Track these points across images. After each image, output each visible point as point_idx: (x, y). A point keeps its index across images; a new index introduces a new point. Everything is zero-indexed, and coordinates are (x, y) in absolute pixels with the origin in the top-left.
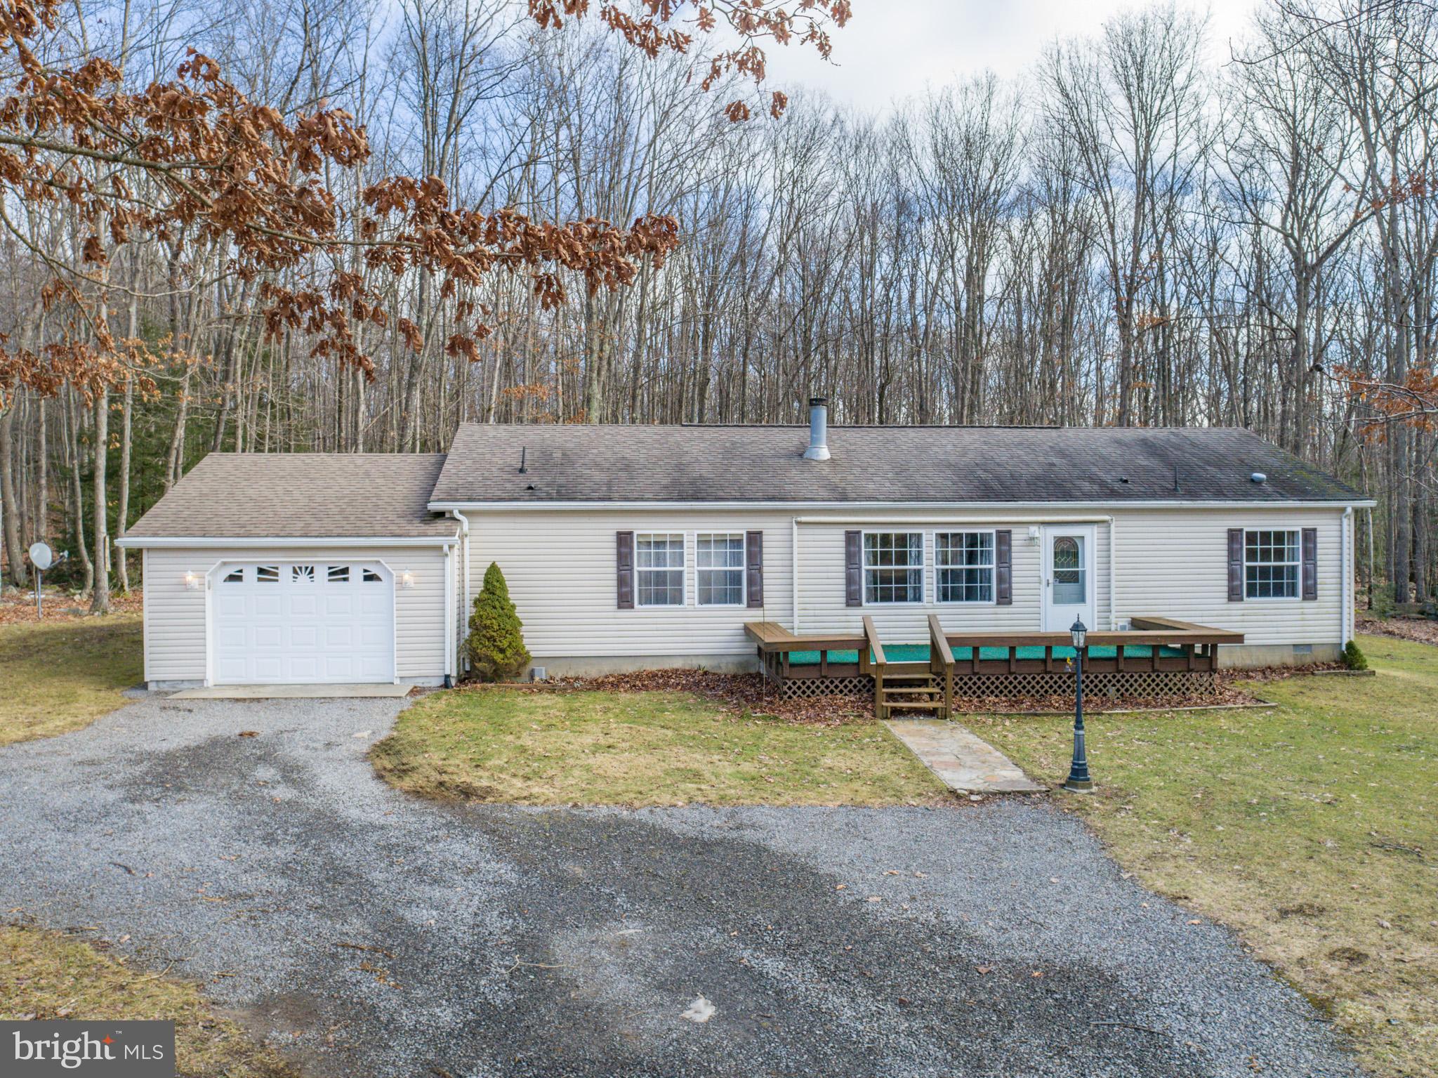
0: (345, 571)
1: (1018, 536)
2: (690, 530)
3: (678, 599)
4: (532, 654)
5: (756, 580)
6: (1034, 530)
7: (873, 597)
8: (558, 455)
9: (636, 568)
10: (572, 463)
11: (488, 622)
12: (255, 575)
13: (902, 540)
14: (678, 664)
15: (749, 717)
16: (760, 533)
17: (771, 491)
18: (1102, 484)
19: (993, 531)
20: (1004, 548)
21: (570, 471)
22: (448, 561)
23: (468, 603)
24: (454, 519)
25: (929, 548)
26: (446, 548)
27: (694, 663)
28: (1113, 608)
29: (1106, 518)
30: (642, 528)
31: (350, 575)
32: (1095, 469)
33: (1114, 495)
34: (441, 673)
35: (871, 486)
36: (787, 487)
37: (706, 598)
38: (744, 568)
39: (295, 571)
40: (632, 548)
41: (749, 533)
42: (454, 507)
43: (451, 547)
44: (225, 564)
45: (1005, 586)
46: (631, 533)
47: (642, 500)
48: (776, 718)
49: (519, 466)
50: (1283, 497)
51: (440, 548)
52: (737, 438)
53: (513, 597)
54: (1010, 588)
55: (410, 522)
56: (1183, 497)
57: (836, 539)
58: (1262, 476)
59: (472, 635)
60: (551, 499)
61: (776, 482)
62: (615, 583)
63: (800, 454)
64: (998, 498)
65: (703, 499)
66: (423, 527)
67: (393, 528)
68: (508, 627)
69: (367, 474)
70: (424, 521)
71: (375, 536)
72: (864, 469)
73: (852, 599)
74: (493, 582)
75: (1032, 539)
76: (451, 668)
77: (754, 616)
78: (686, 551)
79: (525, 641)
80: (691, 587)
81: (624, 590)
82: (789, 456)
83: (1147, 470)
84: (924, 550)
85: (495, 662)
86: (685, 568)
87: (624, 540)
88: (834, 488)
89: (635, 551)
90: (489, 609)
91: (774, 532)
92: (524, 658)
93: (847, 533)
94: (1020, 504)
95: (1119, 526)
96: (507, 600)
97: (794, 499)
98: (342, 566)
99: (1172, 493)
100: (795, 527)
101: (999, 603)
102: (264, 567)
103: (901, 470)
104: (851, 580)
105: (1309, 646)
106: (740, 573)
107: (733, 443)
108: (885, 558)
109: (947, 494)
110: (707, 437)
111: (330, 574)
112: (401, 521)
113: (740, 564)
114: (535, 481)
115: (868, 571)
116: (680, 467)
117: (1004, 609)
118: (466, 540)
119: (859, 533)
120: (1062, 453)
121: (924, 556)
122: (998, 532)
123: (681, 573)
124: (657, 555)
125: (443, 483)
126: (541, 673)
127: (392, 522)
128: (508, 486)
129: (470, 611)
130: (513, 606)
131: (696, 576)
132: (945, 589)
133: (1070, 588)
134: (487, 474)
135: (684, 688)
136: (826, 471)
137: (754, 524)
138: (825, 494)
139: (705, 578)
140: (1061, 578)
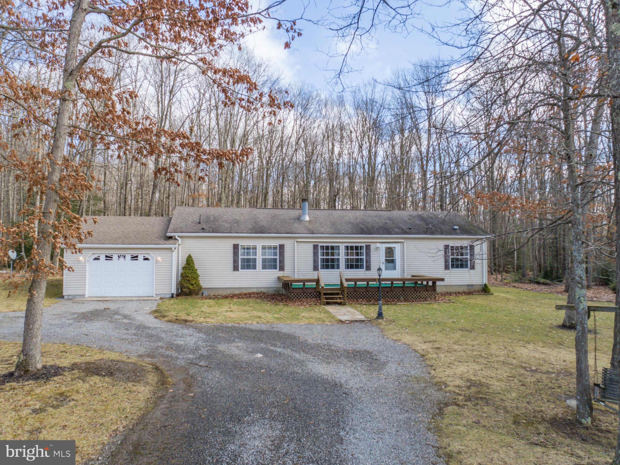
0: (137, 257)
1: (373, 247)
2: (259, 244)
3: (254, 267)
4: (203, 287)
5: (282, 261)
6: (378, 245)
7: (323, 267)
8: (212, 218)
9: (240, 257)
10: (217, 221)
11: (188, 275)
12: (104, 258)
13: (333, 248)
14: (254, 290)
15: (278, 305)
16: (284, 245)
17: (288, 231)
18: (402, 229)
19: (364, 245)
20: (368, 251)
21: (216, 223)
22: (174, 253)
23: (180, 268)
24: (176, 239)
25: (342, 251)
26: (173, 249)
27: (260, 290)
28: (405, 272)
29: (403, 241)
30: (243, 243)
31: (139, 258)
32: (401, 225)
33: (406, 233)
34: (171, 293)
35: (323, 229)
36: (293, 229)
37: (264, 267)
38: (278, 257)
39: (119, 257)
40: (238, 250)
41: (280, 245)
42: (176, 235)
43: (175, 248)
44: (93, 254)
45: (368, 264)
46: (238, 245)
47: (242, 233)
48: (287, 305)
49: (198, 221)
50: (463, 234)
51: (171, 249)
52: (276, 213)
53: (196, 266)
54: (370, 265)
55: (160, 240)
56: (429, 234)
57: (310, 247)
58: (457, 227)
59: (182, 279)
60: (210, 232)
61: (289, 227)
62: (232, 262)
63: (299, 219)
64: (366, 234)
65: (264, 233)
66: (165, 242)
67: (154, 242)
68: (195, 277)
69: (143, 224)
70: (165, 240)
71: (148, 244)
72: (321, 224)
73: (316, 268)
74: (189, 261)
75: (378, 248)
76: (174, 291)
77: (280, 274)
78: (257, 251)
79: (200, 282)
80: (259, 264)
81: (236, 264)
82: (295, 219)
83: (418, 225)
84: (340, 251)
85: (189, 289)
86: (257, 257)
87: (236, 247)
88: (309, 230)
89: (240, 251)
90: (188, 270)
91: (288, 244)
92: (200, 288)
93: (314, 245)
94: (373, 236)
95: (407, 243)
96: (194, 267)
97: (295, 233)
98: (136, 255)
99: (425, 233)
100: (296, 243)
101: (366, 270)
102: (108, 255)
103: (333, 224)
104: (315, 261)
105: (472, 285)
106: (276, 259)
107: (275, 215)
108: (327, 254)
109: (348, 232)
110: (266, 212)
111: (132, 258)
112: (157, 240)
113: (276, 256)
114: (204, 227)
115: (321, 259)
116: (256, 222)
117: (368, 272)
118: (180, 247)
119: (318, 245)
120: (390, 219)
121: (341, 253)
122: (366, 246)
123: (256, 259)
124: (247, 252)
125: (171, 227)
126: (206, 293)
127: (154, 240)
128: (195, 228)
129: (181, 271)
130: (196, 270)
131: (261, 260)
132: (348, 265)
133: (390, 265)
134: (187, 224)
135: (256, 298)
136: (307, 224)
137: (282, 242)
138: (306, 232)
139: (264, 261)
140: (387, 261)
